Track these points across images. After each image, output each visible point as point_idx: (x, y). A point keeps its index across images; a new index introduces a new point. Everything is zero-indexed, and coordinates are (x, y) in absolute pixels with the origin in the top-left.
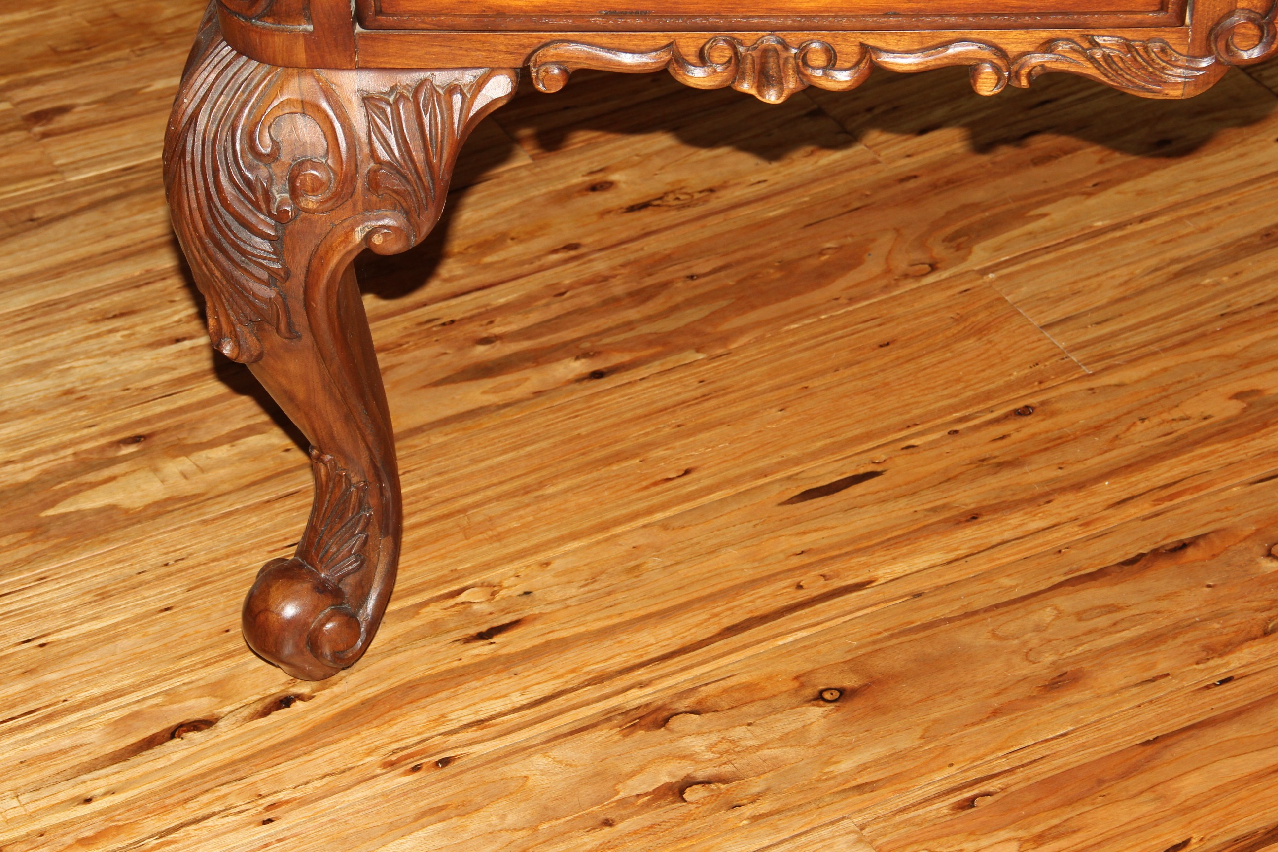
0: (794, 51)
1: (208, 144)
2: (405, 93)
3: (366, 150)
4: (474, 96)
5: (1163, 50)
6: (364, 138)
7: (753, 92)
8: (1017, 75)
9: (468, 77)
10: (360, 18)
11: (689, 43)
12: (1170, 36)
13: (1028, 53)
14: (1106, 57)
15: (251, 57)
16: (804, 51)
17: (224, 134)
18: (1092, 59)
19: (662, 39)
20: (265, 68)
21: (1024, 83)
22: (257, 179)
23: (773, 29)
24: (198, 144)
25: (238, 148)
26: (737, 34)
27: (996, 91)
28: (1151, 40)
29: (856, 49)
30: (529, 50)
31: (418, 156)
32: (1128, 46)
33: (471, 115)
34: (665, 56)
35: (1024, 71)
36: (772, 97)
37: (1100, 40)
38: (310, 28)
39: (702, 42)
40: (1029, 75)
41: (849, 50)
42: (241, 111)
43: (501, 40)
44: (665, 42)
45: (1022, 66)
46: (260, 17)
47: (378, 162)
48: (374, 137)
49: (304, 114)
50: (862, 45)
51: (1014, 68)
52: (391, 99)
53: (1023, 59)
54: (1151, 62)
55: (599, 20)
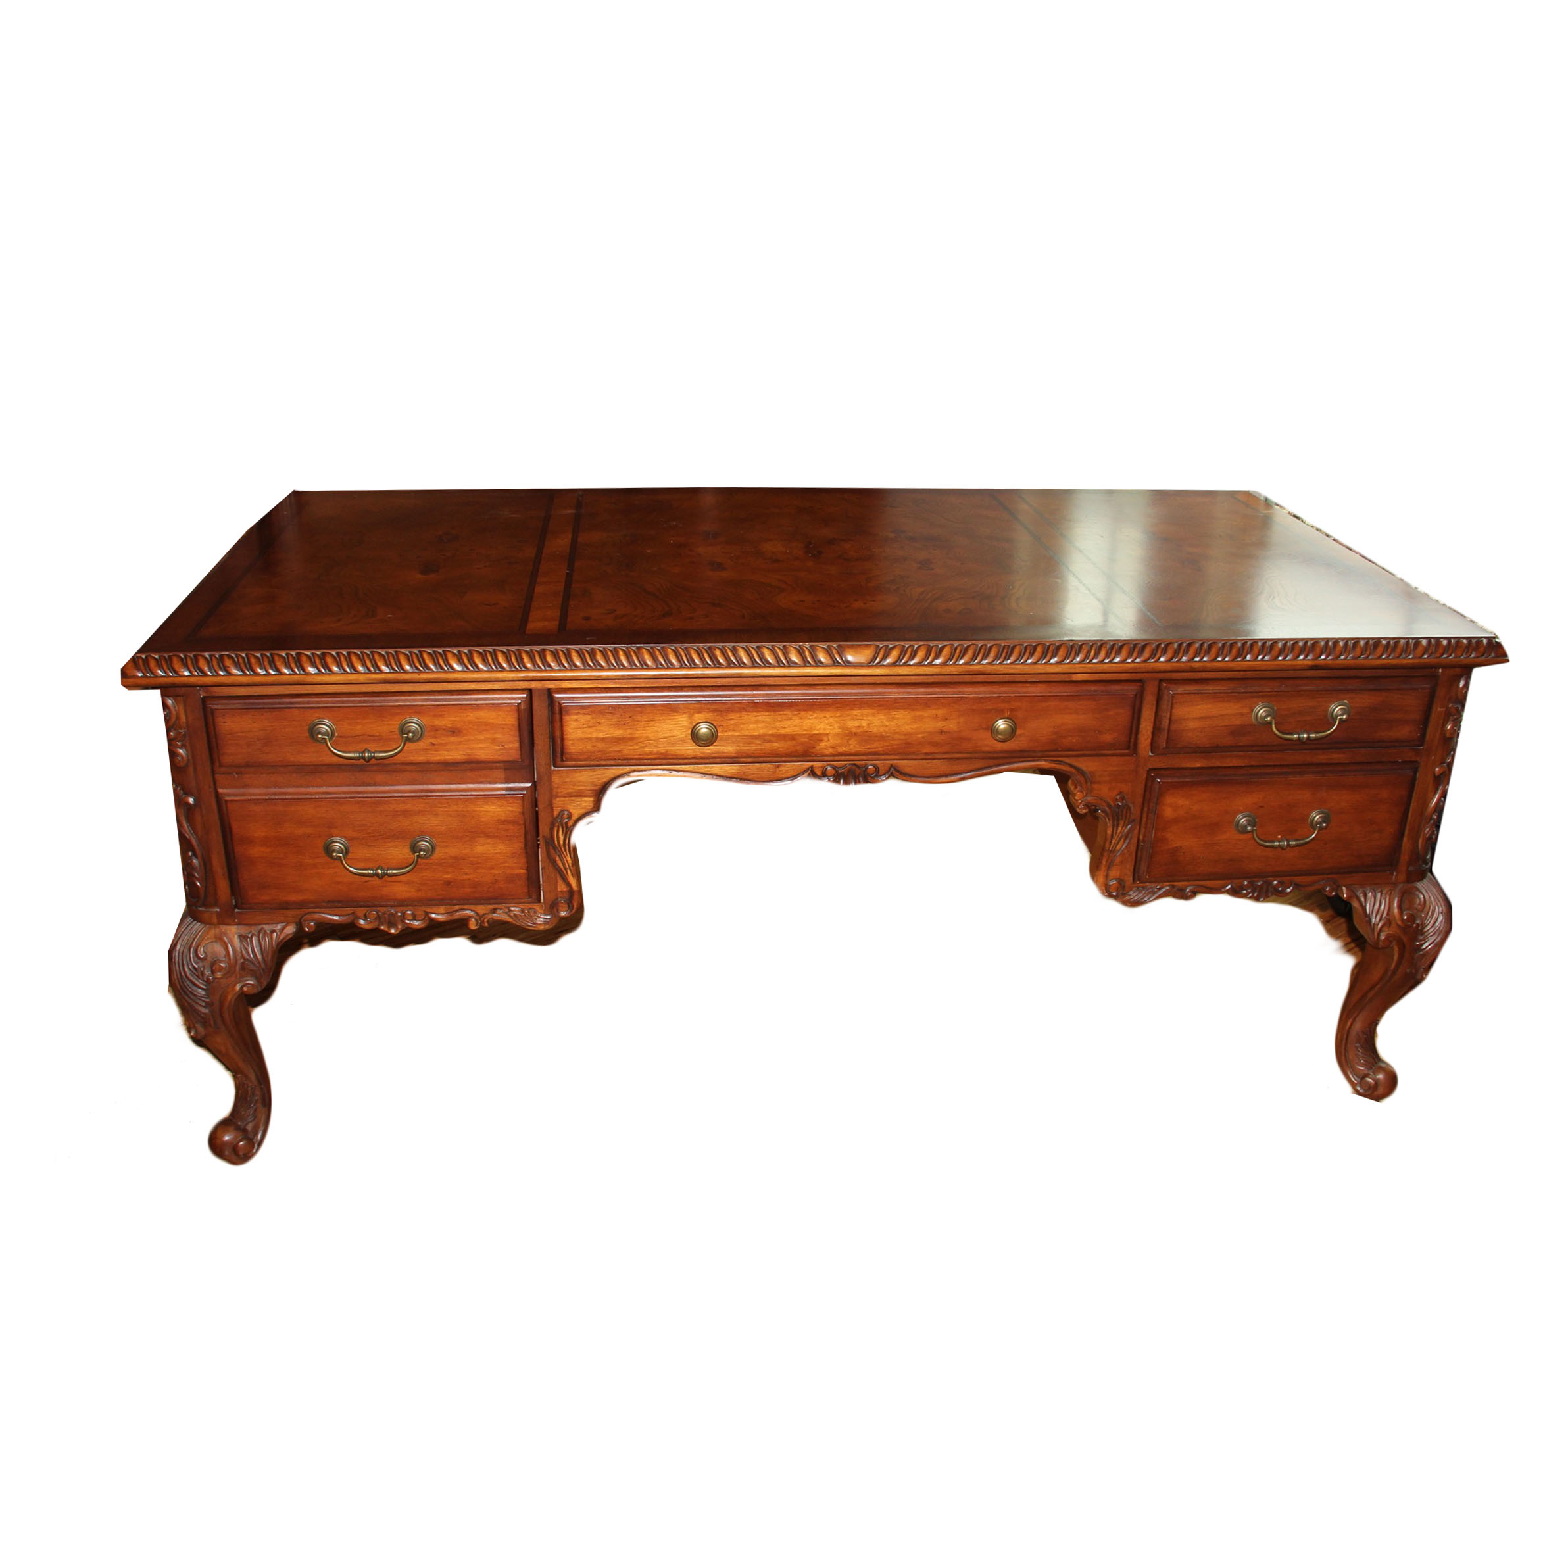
0: (399, 914)
1: (180, 954)
2: (255, 933)
3: (240, 955)
4: (281, 933)
5: (535, 912)
6: (239, 949)
7: (386, 929)
8: (483, 922)
9: (279, 927)
10: (236, 907)
11: (361, 911)
12: (536, 906)
13: (485, 914)
14: (515, 914)
15: (198, 922)
16: (404, 914)
17: (186, 950)
18: (510, 916)
19: (350, 910)
20: (203, 926)
21: (486, 925)
22: (199, 967)
23: (392, 906)
24: (177, 954)
25: (191, 955)
26: (378, 908)
27: (476, 927)
28: (531, 909)
29: (423, 913)
30: (300, 916)
31: (259, 956)
32: (522, 911)
33: (280, 940)
34: (351, 917)
35: (486, 920)
36: (393, 931)
37: (512, 909)
38: (218, 910)
39: (365, 912)
40: (488, 922)
41: (420, 913)
42: (193, 941)
43: (290, 913)
44: (351, 912)
45: (485, 919)
46: (200, 907)
47: (244, 959)
48: (243, 950)
49: (216, 942)
50: (425, 911)
51: (482, 919)
52: (250, 935)
53: (485, 916)
54: (531, 916)
55: (324, 904)
